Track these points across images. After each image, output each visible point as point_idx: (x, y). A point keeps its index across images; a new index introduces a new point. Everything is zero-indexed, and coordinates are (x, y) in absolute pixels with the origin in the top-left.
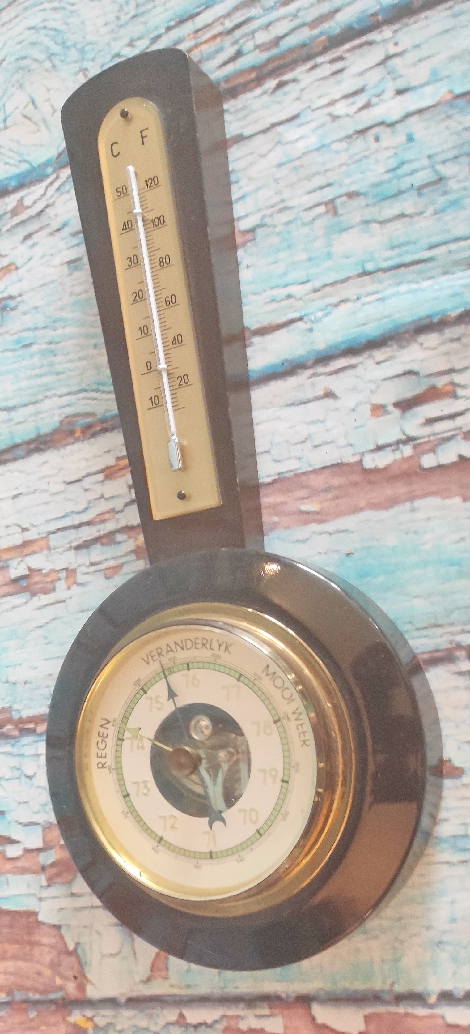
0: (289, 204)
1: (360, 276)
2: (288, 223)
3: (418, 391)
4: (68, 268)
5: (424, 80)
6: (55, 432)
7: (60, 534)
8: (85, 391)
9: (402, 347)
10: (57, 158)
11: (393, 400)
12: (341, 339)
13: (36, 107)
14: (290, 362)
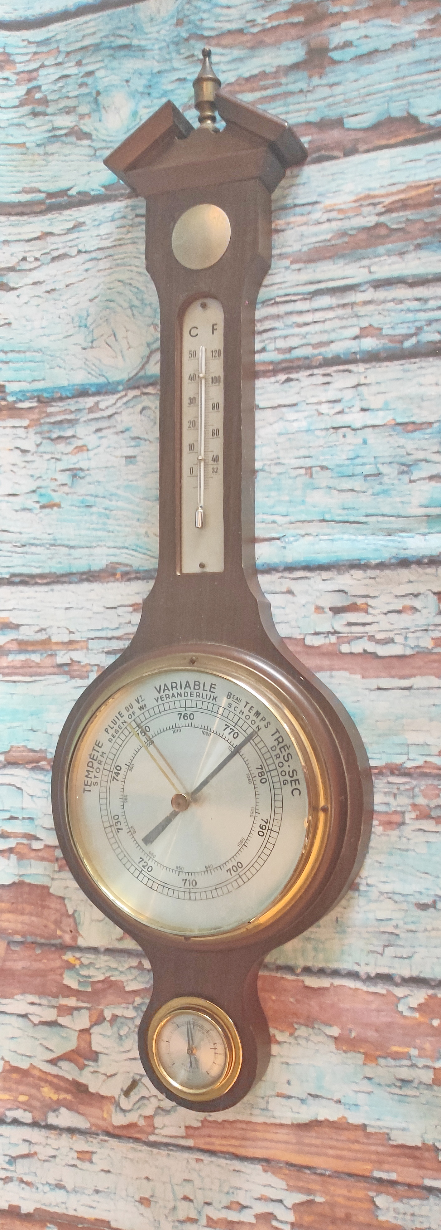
0: (283, 461)
1: (321, 521)
2: (280, 474)
3: (345, 604)
4: (126, 461)
5: (379, 407)
6: (102, 571)
7: (96, 641)
8: (127, 548)
9: (339, 574)
10: (127, 381)
11: (330, 606)
12: (302, 559)
13: (116, 340)
14: (268, 565)
